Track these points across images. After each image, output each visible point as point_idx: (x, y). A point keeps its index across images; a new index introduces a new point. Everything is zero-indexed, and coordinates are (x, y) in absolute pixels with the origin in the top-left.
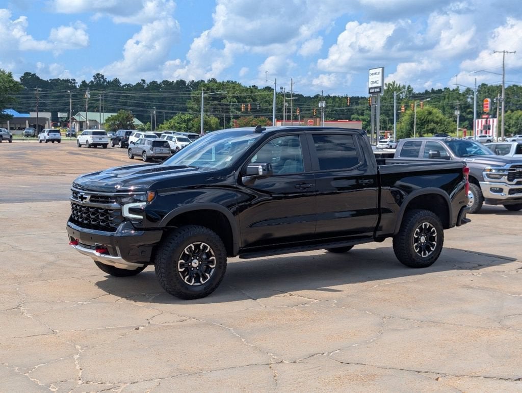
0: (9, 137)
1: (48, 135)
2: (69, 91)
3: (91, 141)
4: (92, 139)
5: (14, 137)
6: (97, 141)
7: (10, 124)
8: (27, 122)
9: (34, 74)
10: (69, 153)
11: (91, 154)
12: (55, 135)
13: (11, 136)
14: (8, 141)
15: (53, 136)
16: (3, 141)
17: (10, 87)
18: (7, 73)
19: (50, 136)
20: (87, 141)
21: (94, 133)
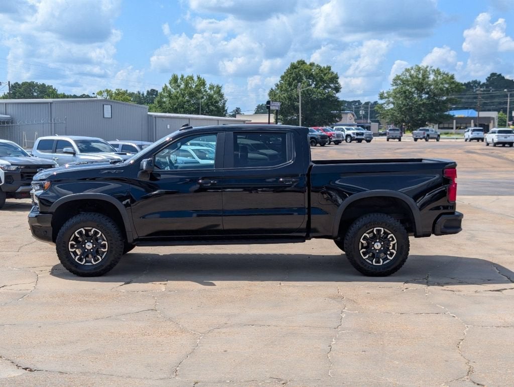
0: (436, 136)
1: (472, 134)
2: (505, 90)
3: (496, 140)
4: (497, 138)
5: (441, 136)
6: (503, 139)
7: (457, 123)
8: (472, 121)
9: (500, 75)
10: (465, 151)
11: (486, 153)
12: (478, 134)
13: (439, 136)
14: (436, 140)
15: (476, 135)
16: (430, 140)
17: (451, 88)
18: (450, 76)
19: (473, 135)
20: (493, 139)
21: (500, 132)
